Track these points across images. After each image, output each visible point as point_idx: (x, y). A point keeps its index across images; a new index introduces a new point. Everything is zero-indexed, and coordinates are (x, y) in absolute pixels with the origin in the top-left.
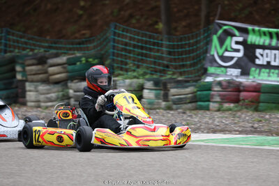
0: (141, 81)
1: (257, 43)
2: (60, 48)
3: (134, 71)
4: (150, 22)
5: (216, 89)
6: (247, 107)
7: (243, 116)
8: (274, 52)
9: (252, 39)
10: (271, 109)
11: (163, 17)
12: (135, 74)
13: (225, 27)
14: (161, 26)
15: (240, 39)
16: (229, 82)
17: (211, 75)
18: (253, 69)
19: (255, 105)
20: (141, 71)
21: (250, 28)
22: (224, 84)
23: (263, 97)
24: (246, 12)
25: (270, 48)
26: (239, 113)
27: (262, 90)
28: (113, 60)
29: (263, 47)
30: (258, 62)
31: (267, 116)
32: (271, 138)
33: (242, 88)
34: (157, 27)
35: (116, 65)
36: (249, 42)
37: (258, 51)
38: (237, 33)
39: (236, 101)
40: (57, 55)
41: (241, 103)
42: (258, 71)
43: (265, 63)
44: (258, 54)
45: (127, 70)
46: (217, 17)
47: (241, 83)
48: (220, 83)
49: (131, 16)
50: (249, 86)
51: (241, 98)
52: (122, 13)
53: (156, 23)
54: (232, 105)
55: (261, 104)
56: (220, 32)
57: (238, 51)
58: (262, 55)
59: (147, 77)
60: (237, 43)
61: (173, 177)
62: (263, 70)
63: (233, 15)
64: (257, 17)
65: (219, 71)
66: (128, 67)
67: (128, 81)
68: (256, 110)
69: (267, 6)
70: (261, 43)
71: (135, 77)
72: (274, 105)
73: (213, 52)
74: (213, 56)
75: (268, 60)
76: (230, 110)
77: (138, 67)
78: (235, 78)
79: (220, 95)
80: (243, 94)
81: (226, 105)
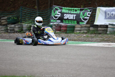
0: (30, 24)
1: (65, 12)
2: (5, 14)
3: (28, 21)
4: (33, 6)
5: (54, 27)
6: (63, 32)
7: (62, 35)
8: (70, 15)
9: (64, 11)
10: (71, 33)
11: (37, 4)
12: (29, 22)
13: (56, 7)
14: (36, 7)
15: (60, 11)
16: (58, 25)
17: (52, 22)
18: (64, 20)
19: (66, 32)
20: (30, 21)
21: (63, 8)
22: (56, 25)
23: (68, 29)
24: (62, 3)
25: (69, 14)
26: (61, 34)
27: (68, 27)
28: (22, 18)
29: (66, 13)
30: (65, 18)
31: (69, 35)
32: (71, 41)
33: (61, 26)
34: (35, 7)
35: (22, 19)
36: (62, 12)
37: (65, 15)
38: (59, 9)
39: (60, 30)
40: (4, 17)
41: (61, 31)
42: (65, 21)
43: (67, 18)
44: (65, 16)
45: (26, 21)
46: (53, 4)
47: (61, 25)
48: (55, 25)
49: (27, 4)
50: (64, 26)
51: (61, 29)
52: (24, 3)
53: (35, 6)
54: (59, 32)
55: (68, 31)
56: (54, 9)
57: (59, 15)
58: (66, 16)
59: (32, 23)
60: (59, 12)
61: (41, 54)
62: (66, 20)
63: (58, 4)
64: (65, 4)
65: (54, 21)
66: (26, 20)
67: (26, 24)
68: (66, 33)
69: (68, 1)
70: (66, 12)
71: (28, 23)
72: (71, 31)
73: (52, 15)
74: (52, 16)
75: (68, 17)
76: (58, 33)
77: (29, 20)
78: (59, 23)
79: (55, 29)
80: (62, 28)
81: (57, 32)
